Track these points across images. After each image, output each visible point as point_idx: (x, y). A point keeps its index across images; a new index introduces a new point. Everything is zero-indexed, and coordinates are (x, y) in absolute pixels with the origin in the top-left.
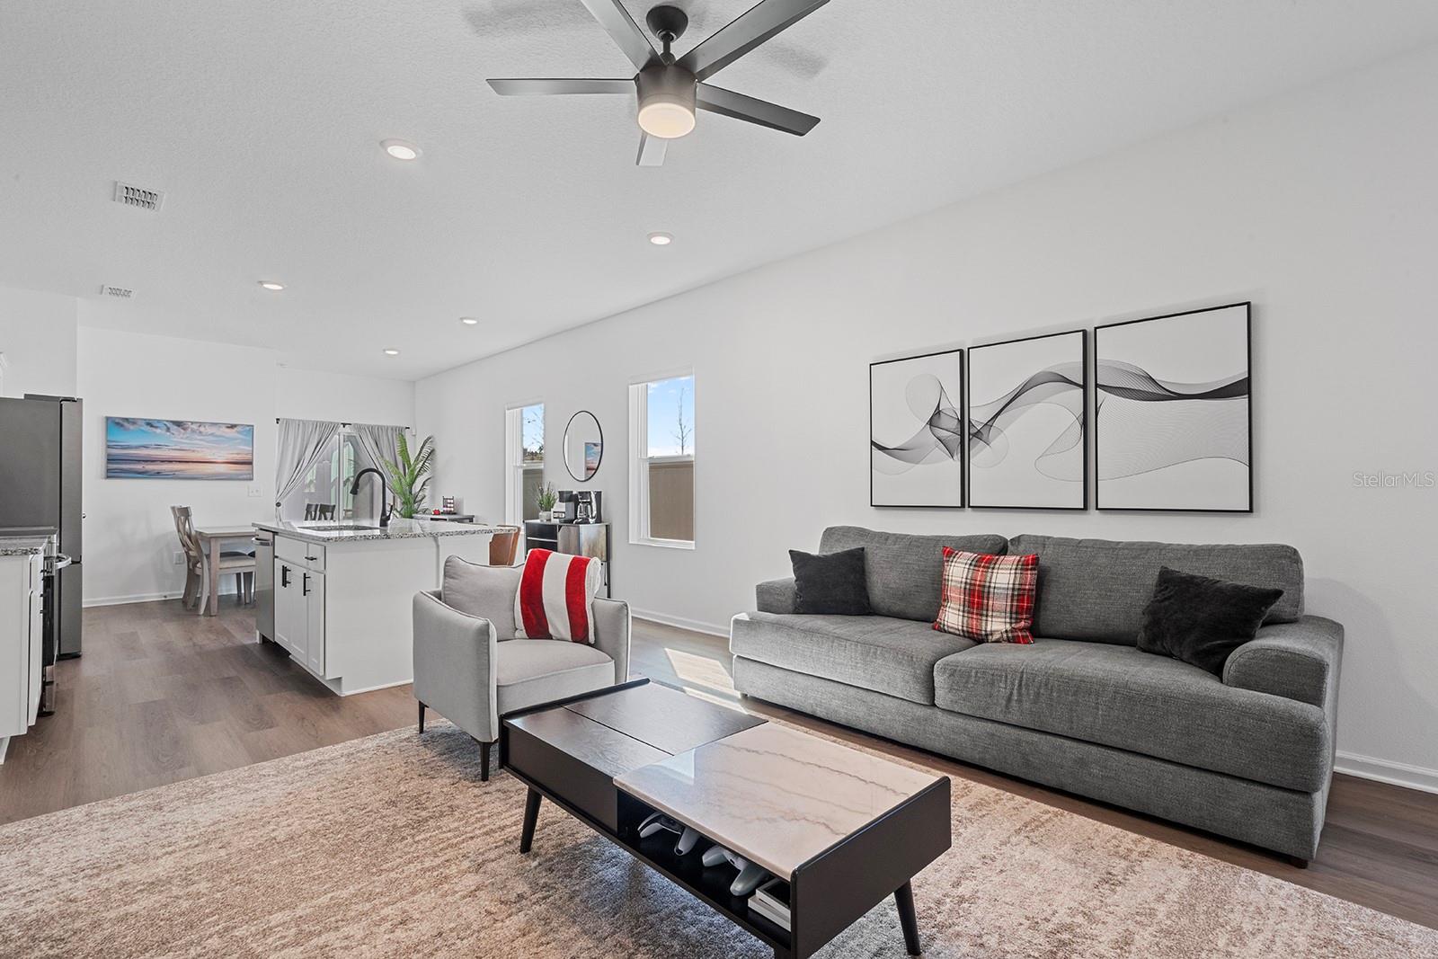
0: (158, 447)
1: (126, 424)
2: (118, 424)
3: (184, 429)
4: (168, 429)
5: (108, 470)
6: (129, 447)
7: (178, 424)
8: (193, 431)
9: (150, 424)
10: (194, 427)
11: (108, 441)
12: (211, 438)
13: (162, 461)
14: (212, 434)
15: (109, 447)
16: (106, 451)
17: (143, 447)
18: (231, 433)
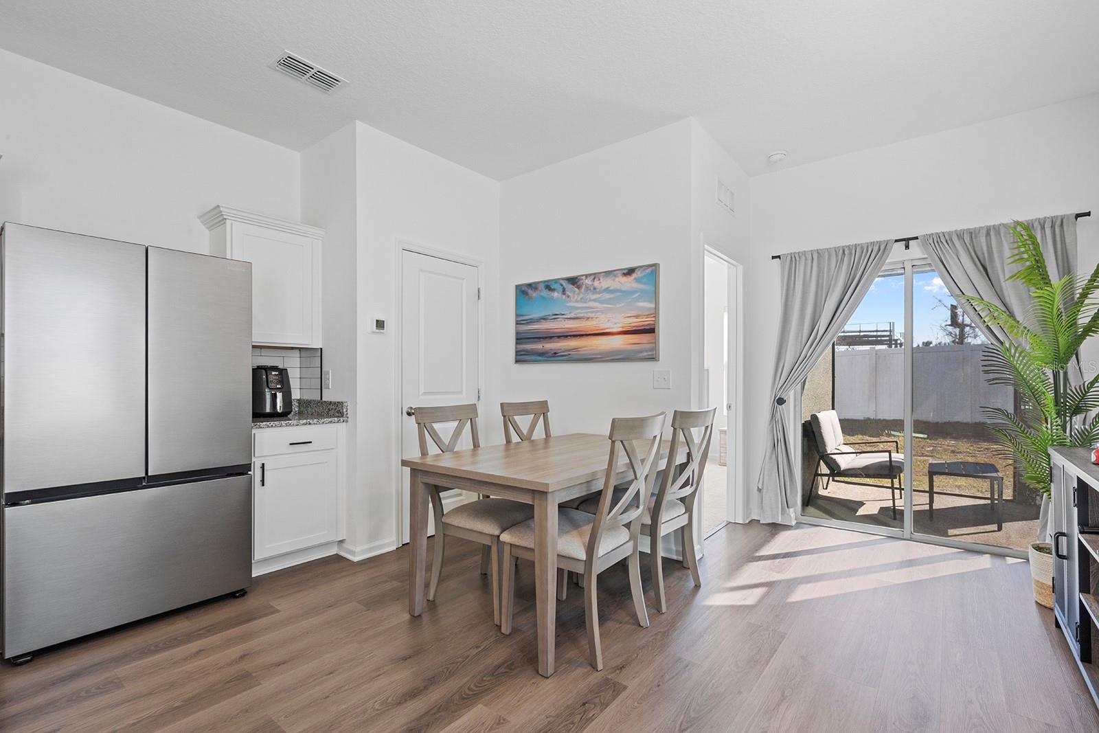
0: (555, 317)
1: (530, 291)
3: (579, 287)
4: (564, 292)
5: (518, 353)
6: (532, 321)
7: (573, 281)
8: (587, 288)
9: (548, 286)
10: (589, 281)
11: (517, 316)
12: (607, 296)
13: (559, 337)
14: (607, 290)
15: (518, 323)
16: (516, 327)
17: (544, 319)
18: (628, 283)
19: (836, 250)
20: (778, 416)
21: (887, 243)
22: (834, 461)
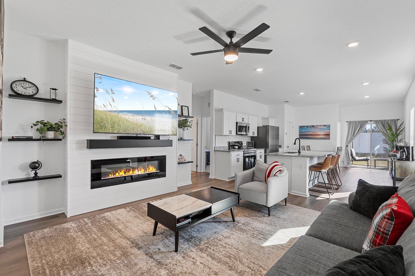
0: (309, 132)
1: (303, 127)
2: (301, 127)
4: (311, 128)
6: (303, 132)
7: (313, 126)
8: (316, 128)
9: (307, 127)
10: (316, 126)
11: (300, 131)
12: (320, 129)
14: (320, 128)
15: (300, 132)
17: (306, 132)
18: (324, 127)
19: (358, 121)
20: (347, 149)
21: (368, 121)
22: (355, 158)
